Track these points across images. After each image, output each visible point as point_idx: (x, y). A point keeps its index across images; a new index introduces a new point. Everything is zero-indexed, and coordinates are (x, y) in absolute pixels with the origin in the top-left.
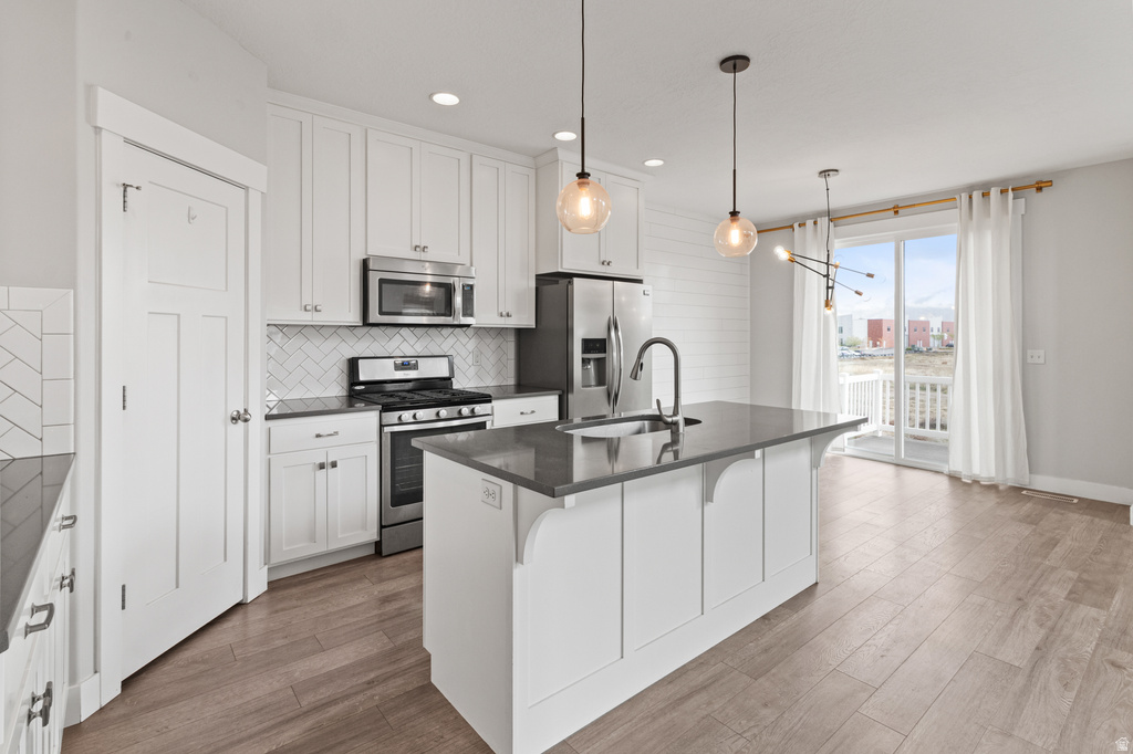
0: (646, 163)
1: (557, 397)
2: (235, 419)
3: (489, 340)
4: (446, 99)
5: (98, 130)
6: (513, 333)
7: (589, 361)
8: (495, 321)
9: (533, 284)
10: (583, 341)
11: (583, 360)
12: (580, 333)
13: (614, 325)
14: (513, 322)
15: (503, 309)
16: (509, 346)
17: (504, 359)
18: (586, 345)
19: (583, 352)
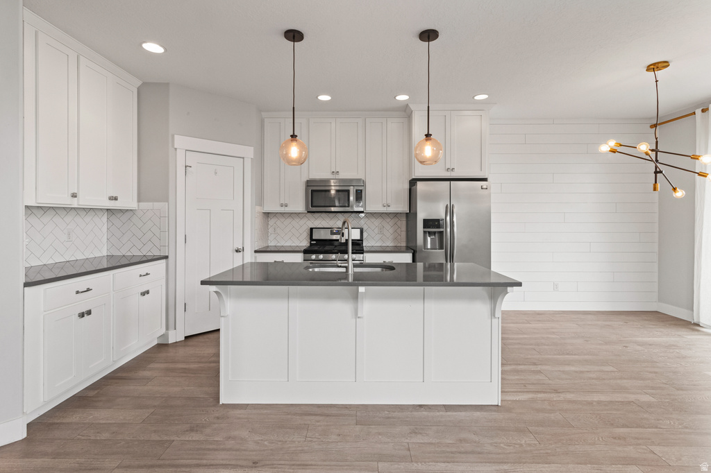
0: (476, 98)
1: (411, 254)
2: (237, 251)
3: (388, 220)
4: (324, 98)
5: (176, 149)
6: (405, 215)
7: (434, 233)
8: (380, 209)
9: (407, 186)
10: (424, 220)
11: (425, 232)
12: (421, 215)
13: (450, 210)
14: (392, 209)
15: (384, 202)
16: (402, 223)
17: (399, 231)
18: (427, 223)
19: (424, 228)
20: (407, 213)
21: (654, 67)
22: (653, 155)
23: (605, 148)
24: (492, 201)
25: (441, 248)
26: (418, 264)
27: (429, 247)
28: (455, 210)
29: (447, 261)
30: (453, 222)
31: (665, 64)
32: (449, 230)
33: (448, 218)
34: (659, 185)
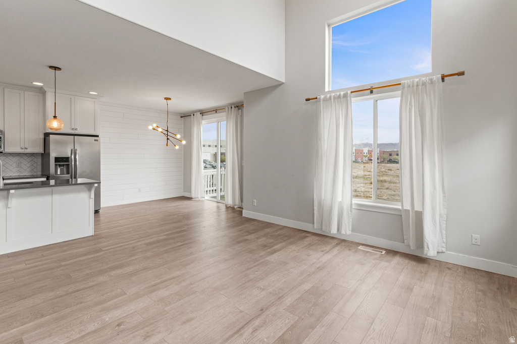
0: (90, 93)
1: (46, 178)
6: (41, 155)
7: (63, 165)
8: (18, 150)
9: (42, 136)
10: (55, 158)
11: (56, 165)
12: (53, 155)
13: (74, 152)
14: (29, 151)
15: (22, 146)
16: (39, 160)
17: (35, 165)
18: (57, 160)
19: (55, 162)
20: (42, 154)
21: (167, 99)
22: (166, 133)
23: (150, 128)
24: (101, 147)
25: (68, 173)
26: (51, 181)
27: (59, 173)
28: (77, 152)
29: (71, 178)
30: (76, 159)
31: (170, 99)
32: (73, 163)
33: (73, 157)
34: (168, 144)
